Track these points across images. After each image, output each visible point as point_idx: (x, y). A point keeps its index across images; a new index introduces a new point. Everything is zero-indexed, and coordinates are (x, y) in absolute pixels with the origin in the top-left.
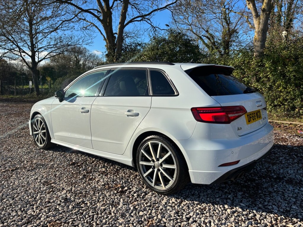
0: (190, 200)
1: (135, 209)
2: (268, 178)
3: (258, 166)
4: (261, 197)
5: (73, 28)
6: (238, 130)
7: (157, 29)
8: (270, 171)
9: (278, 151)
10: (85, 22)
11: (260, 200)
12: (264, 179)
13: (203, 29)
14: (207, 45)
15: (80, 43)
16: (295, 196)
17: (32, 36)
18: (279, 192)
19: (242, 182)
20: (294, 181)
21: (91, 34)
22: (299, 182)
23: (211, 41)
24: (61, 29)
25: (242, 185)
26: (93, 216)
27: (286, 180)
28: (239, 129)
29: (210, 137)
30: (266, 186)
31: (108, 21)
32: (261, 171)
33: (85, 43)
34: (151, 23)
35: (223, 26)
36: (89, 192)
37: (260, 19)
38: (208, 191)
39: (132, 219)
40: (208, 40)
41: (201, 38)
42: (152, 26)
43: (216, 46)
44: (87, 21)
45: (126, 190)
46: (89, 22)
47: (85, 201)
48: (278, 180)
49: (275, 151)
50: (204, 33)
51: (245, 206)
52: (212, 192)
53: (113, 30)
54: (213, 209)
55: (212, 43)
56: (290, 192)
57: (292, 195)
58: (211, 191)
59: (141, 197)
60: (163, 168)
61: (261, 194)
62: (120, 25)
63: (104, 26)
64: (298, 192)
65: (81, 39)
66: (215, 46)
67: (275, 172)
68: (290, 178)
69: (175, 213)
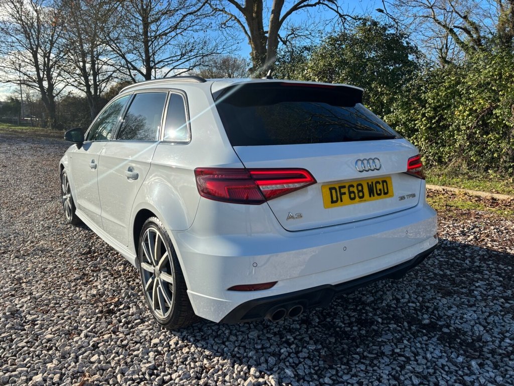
0: (201, 345)
1: (95, 346)
2: (405, 324)
3: (408, 294)
4: (350, 362)
5: (210, 27)
7: (346, 17)
8: (428, 307)
9: (490, 266)
11: (340, 367)
12: (395, 324)
13: (458, 13)
14: (464, 46)
15: (218, 51)
16: (428, 373)
17: (146, 42)
18: (399, 358)
19: (341, 324)
20: (460, 339)
21: (234, 35)
22: (472, 342)
23: (472, 37)
24: (189, 29)
25: (338, 329)
26: (23, 347)
27: (446, 333)
28: (292, 217)
29: (220, 229)
30: (384, 340)
31: (255, 10)
32: (407, 305)
33: (228, 51)
34: (337, 7)
35: (501, 6)
36: (61, 305)
38: (251, 333)
39: (73, 364)
40: (466, 35)
41: (451, 31)
42: (340, 14)
43: (482, 46)
44: (226, 12)
45: (119, 310)
46: (228, 14)
47: (37, 320)
48: (424, 331)
49: (483, 267)
50: (459, 22)
51: (293, 376)
52: (258, 336)
53: (264, 25)
54: (225, 371)
55: (474, 40)
56: (424, 361)
57: (421, 370)
58: (256, 335)
59: (129, 326)
61: (354, 356)
62: (273, 15)
63: (247, 19)
64: (442, 365)
65: (221, 44)
66: (481, 47)
67: (436, 312)
68: (457, 330)
69: (149, 368)
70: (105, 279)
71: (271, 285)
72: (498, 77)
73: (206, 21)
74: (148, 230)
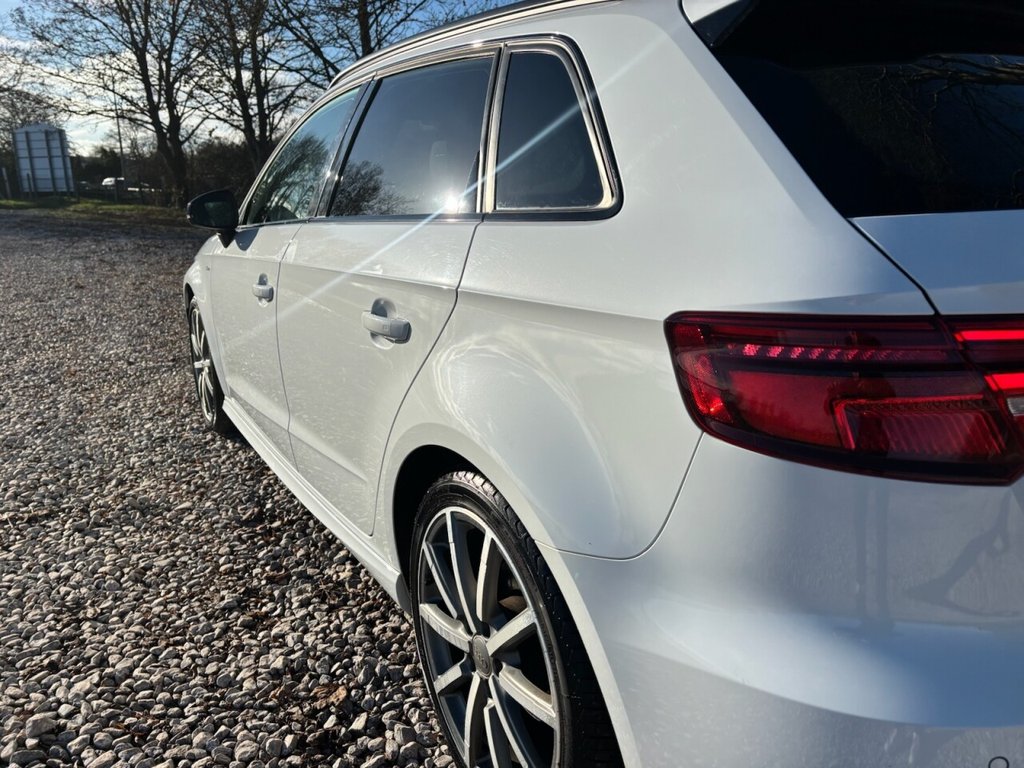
70: (304, 611)
74: (447, 511)
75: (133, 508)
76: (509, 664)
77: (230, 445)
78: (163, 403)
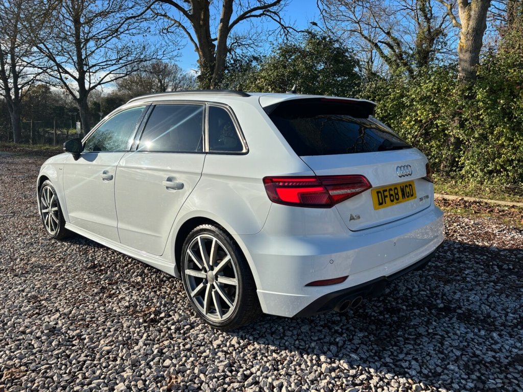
0: (263, 342)
1: (161, 353)
2: (426, 309)
3: (416, 284)
4: (398, 344)
5: (148, 31)
6: (351, 219)
7: (291, 30)
8: (437, 294)
9: (469, 256)
10: (166, 20)
11: (392, 348)
12: (417, 309)
13: (382, 29)
14: (387, 60)
15: (158, 57)
16: (464, 346)
17: (78, 44)
18: (436, 336)
19: (373, 313)
20: (474, 317)
21: (176, 41)
22: (484, 319)
23: (395, 51)
24: (127, 32)
25: (373, 318)
26: (85, 361)
27: (460, 313)
28: (354, 219)
29: (293, 232)
30: (416, 323)
31: (202, 17)
32: (419, 293)
33: (168, 56)
34: (280, 19)
35: (419, 23)
36: (97, 318)
37: (470, 10)
38: (303, 327)
39: (148, 371)
40: (390, 50)
41: (376, 45)
42: (282, 25)
43: (404, 60)
44: (169, 17)
45: (162, 318)
46: (172, 20)
47: (83, 335)
48: (444, 313)
49: (463, 258)
50: (382, 37)
51: (359, 359)
52: (310, 330)
53: (211, 33)
54: (298, 361)
55: (396, 55)
56: (456, 337)
57: (457, 344)
58: (307, 329)
59: (182, 331)
60: (219, 284)
61: (399, 338)
62: (222, 24)
63: (194, 26)
64: (471, 338)
65: (161, 49)
66: (402, 61)
67: (445, 297)
68: (469, 310)
69: (225, 366)
70: (128, 291)
71: (343, 279)
72: (436, 91)
73: (144, 24)
74: (198, 237)
75: (36, 267)
76: (220, 275)
77: (66, 244)
78: (20, 231)
